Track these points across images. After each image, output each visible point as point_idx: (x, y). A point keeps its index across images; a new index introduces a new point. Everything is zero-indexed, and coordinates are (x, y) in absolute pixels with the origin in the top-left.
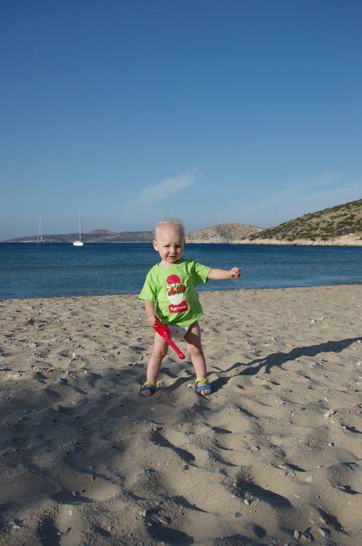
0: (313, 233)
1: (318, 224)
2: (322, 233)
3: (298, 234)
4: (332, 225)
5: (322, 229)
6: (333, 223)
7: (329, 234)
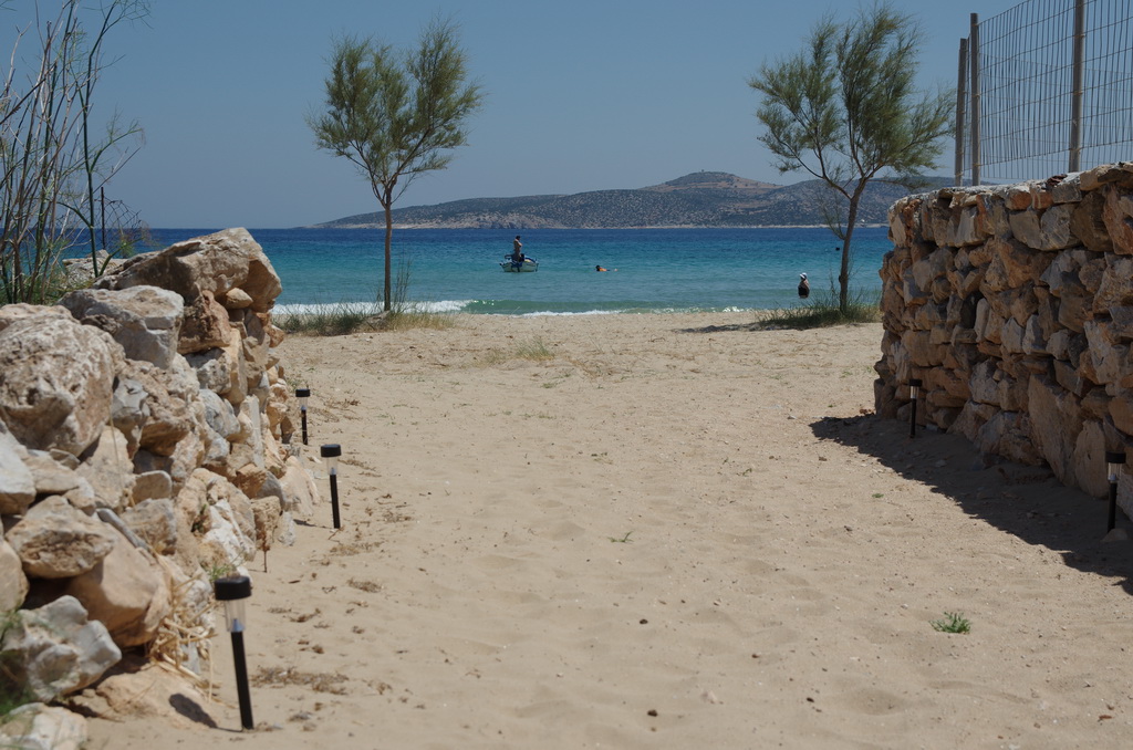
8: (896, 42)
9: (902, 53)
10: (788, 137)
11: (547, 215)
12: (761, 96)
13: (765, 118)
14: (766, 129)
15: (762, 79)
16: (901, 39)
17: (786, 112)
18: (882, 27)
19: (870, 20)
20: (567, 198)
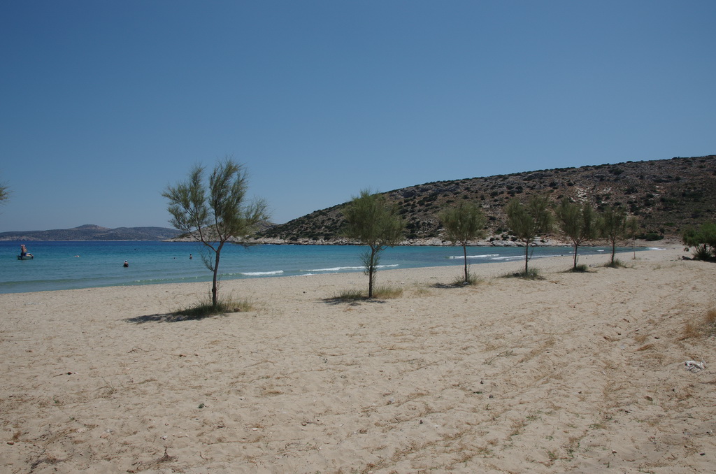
0: (317, 231)
1: (323, 222)
2: (326, 231)
3: (301, 233)
4: (336, 223)
5: (326, 227)
6: (337, 221)
7: (332, 232)
8: (237, 177)
9: (239, 182)
10: (184, 221)
11: (36, 237)
12: (168, 200)
13: (171, 211)
14: (172, 216)
15: (169, 193)
16: (239, 176)
17: (182, 209)
18: (230, 170)
19: (224, 166)
20: (43, 232)
